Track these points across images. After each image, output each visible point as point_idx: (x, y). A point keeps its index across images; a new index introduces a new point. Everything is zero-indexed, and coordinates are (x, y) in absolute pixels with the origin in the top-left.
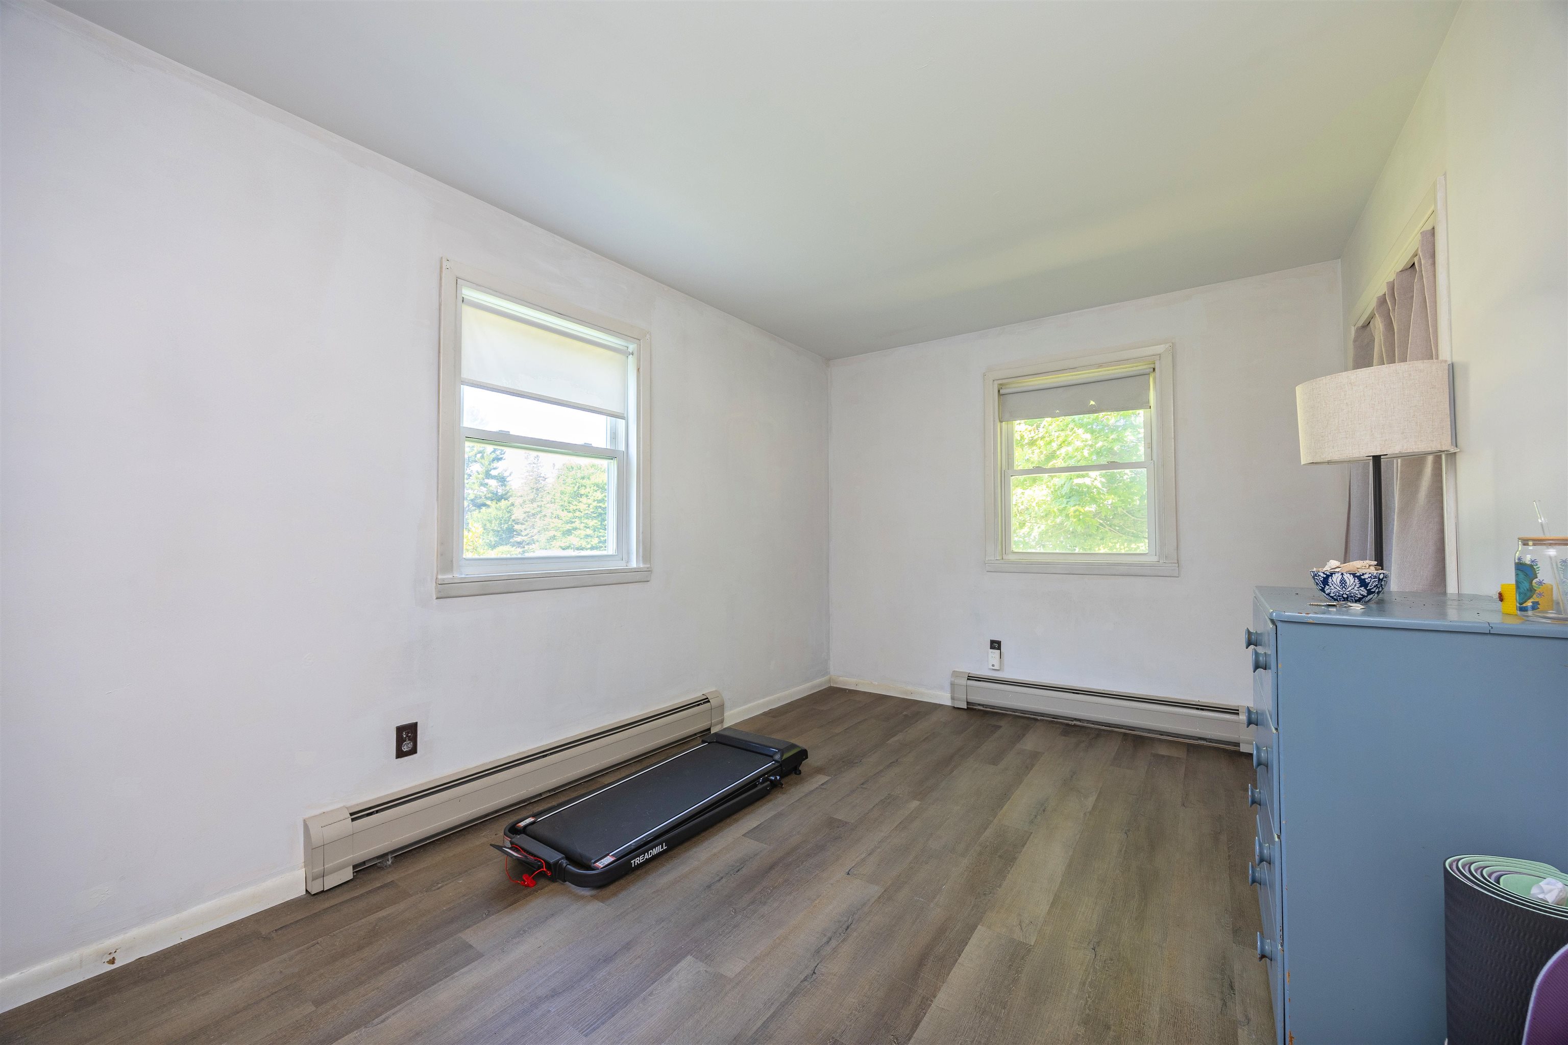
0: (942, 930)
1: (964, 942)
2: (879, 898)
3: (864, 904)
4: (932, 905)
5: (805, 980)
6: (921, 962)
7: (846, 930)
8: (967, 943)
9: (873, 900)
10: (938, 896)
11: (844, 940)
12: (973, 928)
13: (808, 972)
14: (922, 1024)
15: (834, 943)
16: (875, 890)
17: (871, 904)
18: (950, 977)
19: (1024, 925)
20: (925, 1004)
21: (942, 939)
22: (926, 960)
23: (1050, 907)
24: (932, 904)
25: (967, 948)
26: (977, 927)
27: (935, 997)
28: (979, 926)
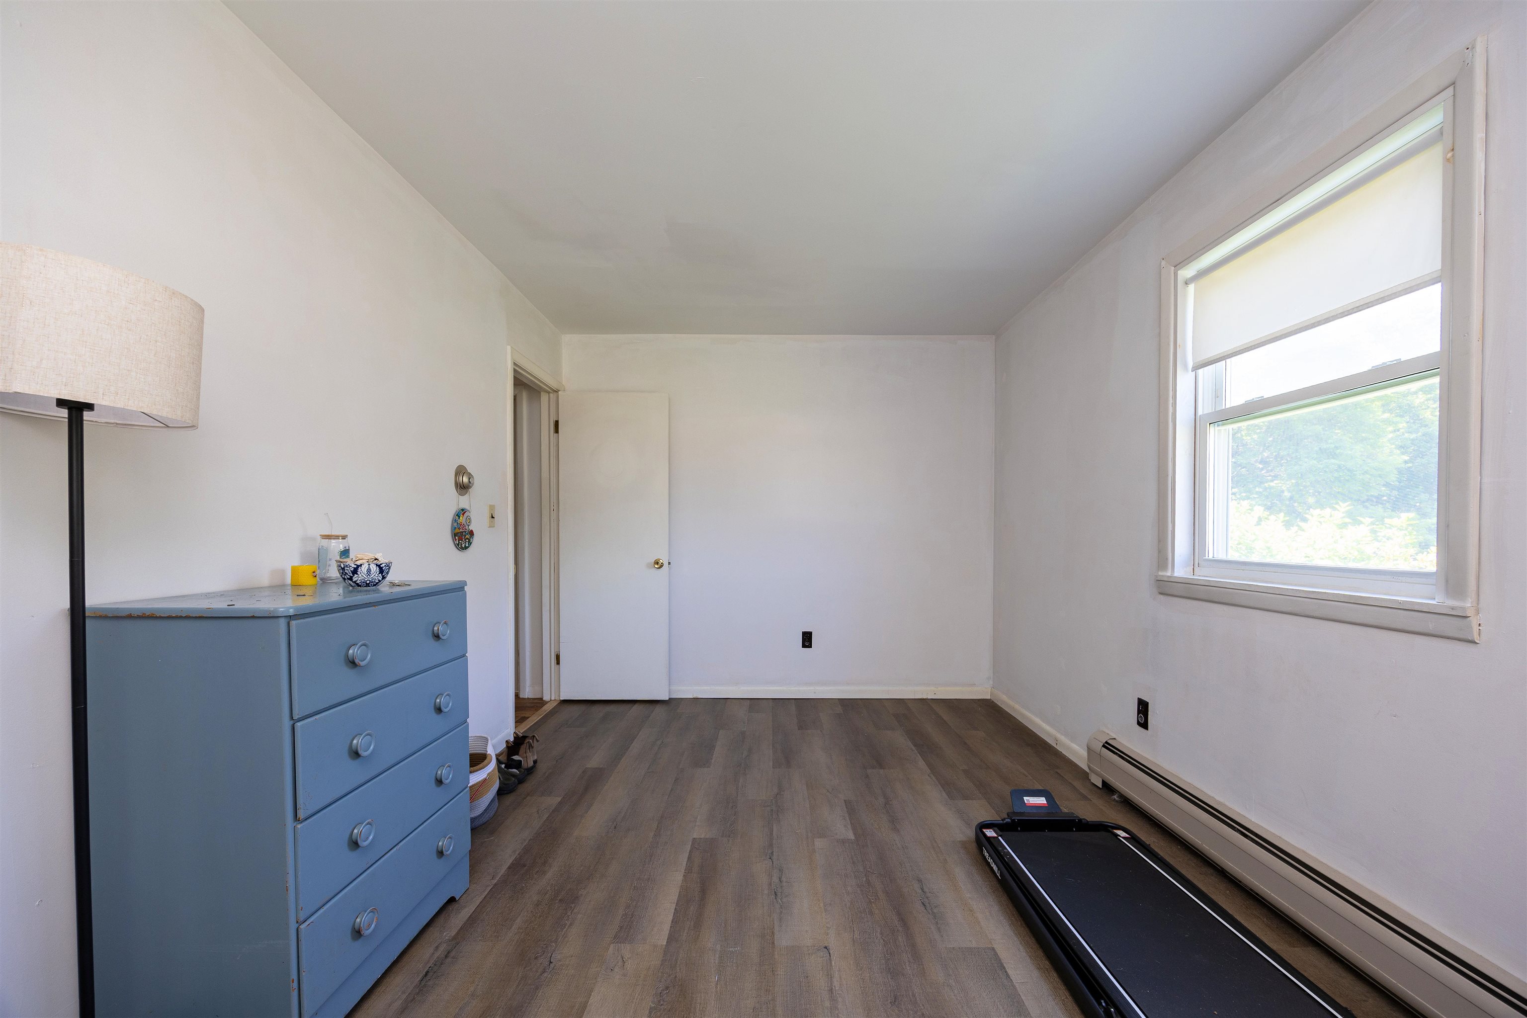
0: (698, 924)
1: (675, 922)
2: (773, 933)
3: (780, 920)
4: (718, 947)
5: (772, 853)
6: (703, 892)
7: (775, 892)
8: (672, 922)
9: (776, 928)
10: (717, 962)
11: (770, 884)
12: (671, 939)
13: (775, 857)
14: (686, 860)
15: (775, 879)
16: (784, 940)
17: (775, 922)
18: (678, 891)
19: (620, 963)
20: (689, 870)
21: (695, 916)
22: (700, 895)
23: (588, 1002)
24: (719, 949)
25: (671, 918)
26: (667, 942)
27: (684, 875)
28: (665, 943)
